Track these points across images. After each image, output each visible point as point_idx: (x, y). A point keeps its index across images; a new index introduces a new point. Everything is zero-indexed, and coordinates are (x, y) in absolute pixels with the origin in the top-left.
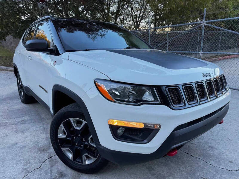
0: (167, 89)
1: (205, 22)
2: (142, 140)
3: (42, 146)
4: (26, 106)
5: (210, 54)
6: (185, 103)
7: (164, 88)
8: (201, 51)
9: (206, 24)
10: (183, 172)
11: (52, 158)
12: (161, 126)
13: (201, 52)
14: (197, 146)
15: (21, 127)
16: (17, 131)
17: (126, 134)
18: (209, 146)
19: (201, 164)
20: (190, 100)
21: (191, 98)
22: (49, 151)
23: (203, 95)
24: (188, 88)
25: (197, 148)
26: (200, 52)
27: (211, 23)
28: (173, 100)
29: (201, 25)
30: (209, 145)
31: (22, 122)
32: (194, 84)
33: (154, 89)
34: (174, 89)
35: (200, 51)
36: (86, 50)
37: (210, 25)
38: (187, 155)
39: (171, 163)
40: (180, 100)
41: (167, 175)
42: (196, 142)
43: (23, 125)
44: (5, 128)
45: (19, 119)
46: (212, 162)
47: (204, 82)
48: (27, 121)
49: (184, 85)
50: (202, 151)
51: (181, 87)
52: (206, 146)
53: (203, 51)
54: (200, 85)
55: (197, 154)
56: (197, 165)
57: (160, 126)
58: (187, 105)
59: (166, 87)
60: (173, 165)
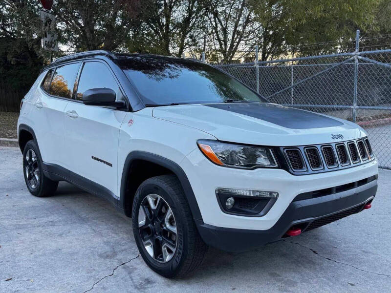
0: (285, 151)
1: (359, 53)
2: (257, 212)
3: (103, 252)
4: (44, 202)
5: (380, 110)
6: (307, 168)
7: (282, 149)
8: (355, 104)
9: (360, 57)
10: (322, 279)
11: (126, 264)
12: (280, 194)
13: (355, 106)
14: (344, 251)
15: (54, 229)
16: (51, 235)
17: (237, 207)
18: (363, 251)
19: (349, 269)
20: (315, 166)
21: (316, 163)
22: (117, 258)
23: (331, 161)
24: (312, 150)
25: (344, 253)
26: (352, 107)
27: (369, 56)
28: (292, 164)
29: (352, 58)
30: (363, 249)
31: (53, 223)
32: (319, 147)
33: (270, 150)
34: (293, 151)
35: (353, 105)
36: (173, 104)
37: (367, 59)
38: (329, 260)
39: (304, 269)
40: (302, 164)
41: (299, 281)
42: (342, 246)
43: (56, 227)
44: (27, 232)
45: (45, 220)
46: (365, 268)
47: (333, 145)
48: (60, 221)
49: (306, 147)
50: (351, 256)
51: (302, 149)
52: (358, 251)
53: (358, 105)
54: (328, 149)
55: (343, 259)
56: (342, 271)
57: (278, 195)
58: (310, 171)
59: (284, 149)
60: (307, 271)
